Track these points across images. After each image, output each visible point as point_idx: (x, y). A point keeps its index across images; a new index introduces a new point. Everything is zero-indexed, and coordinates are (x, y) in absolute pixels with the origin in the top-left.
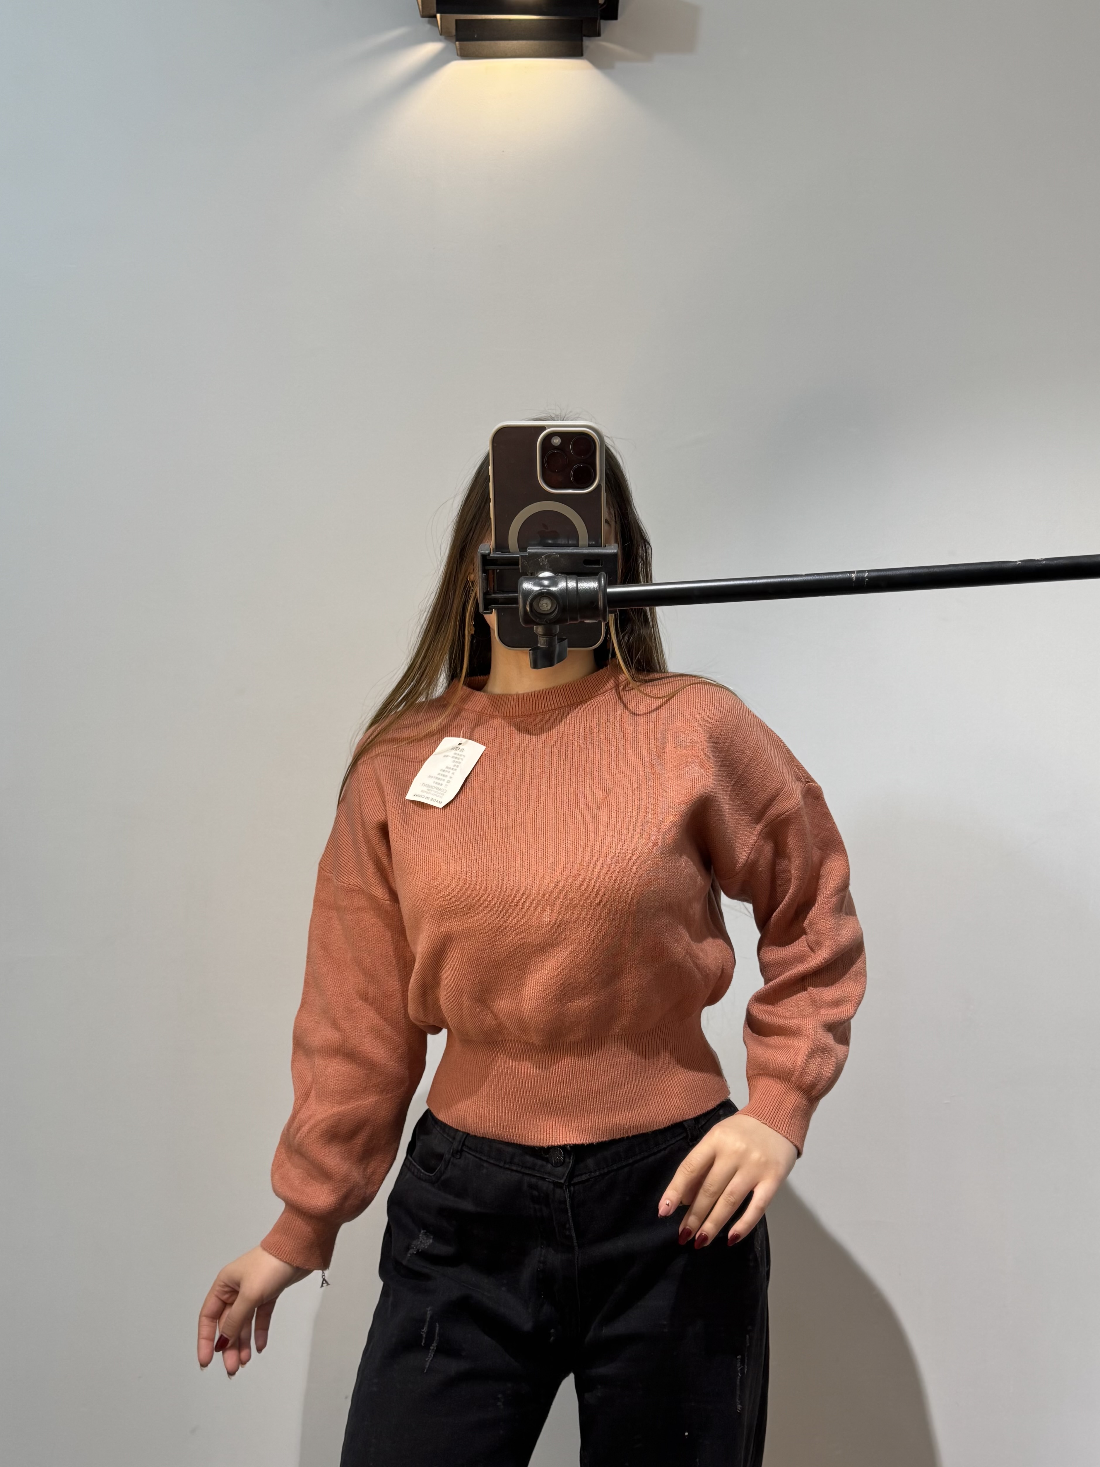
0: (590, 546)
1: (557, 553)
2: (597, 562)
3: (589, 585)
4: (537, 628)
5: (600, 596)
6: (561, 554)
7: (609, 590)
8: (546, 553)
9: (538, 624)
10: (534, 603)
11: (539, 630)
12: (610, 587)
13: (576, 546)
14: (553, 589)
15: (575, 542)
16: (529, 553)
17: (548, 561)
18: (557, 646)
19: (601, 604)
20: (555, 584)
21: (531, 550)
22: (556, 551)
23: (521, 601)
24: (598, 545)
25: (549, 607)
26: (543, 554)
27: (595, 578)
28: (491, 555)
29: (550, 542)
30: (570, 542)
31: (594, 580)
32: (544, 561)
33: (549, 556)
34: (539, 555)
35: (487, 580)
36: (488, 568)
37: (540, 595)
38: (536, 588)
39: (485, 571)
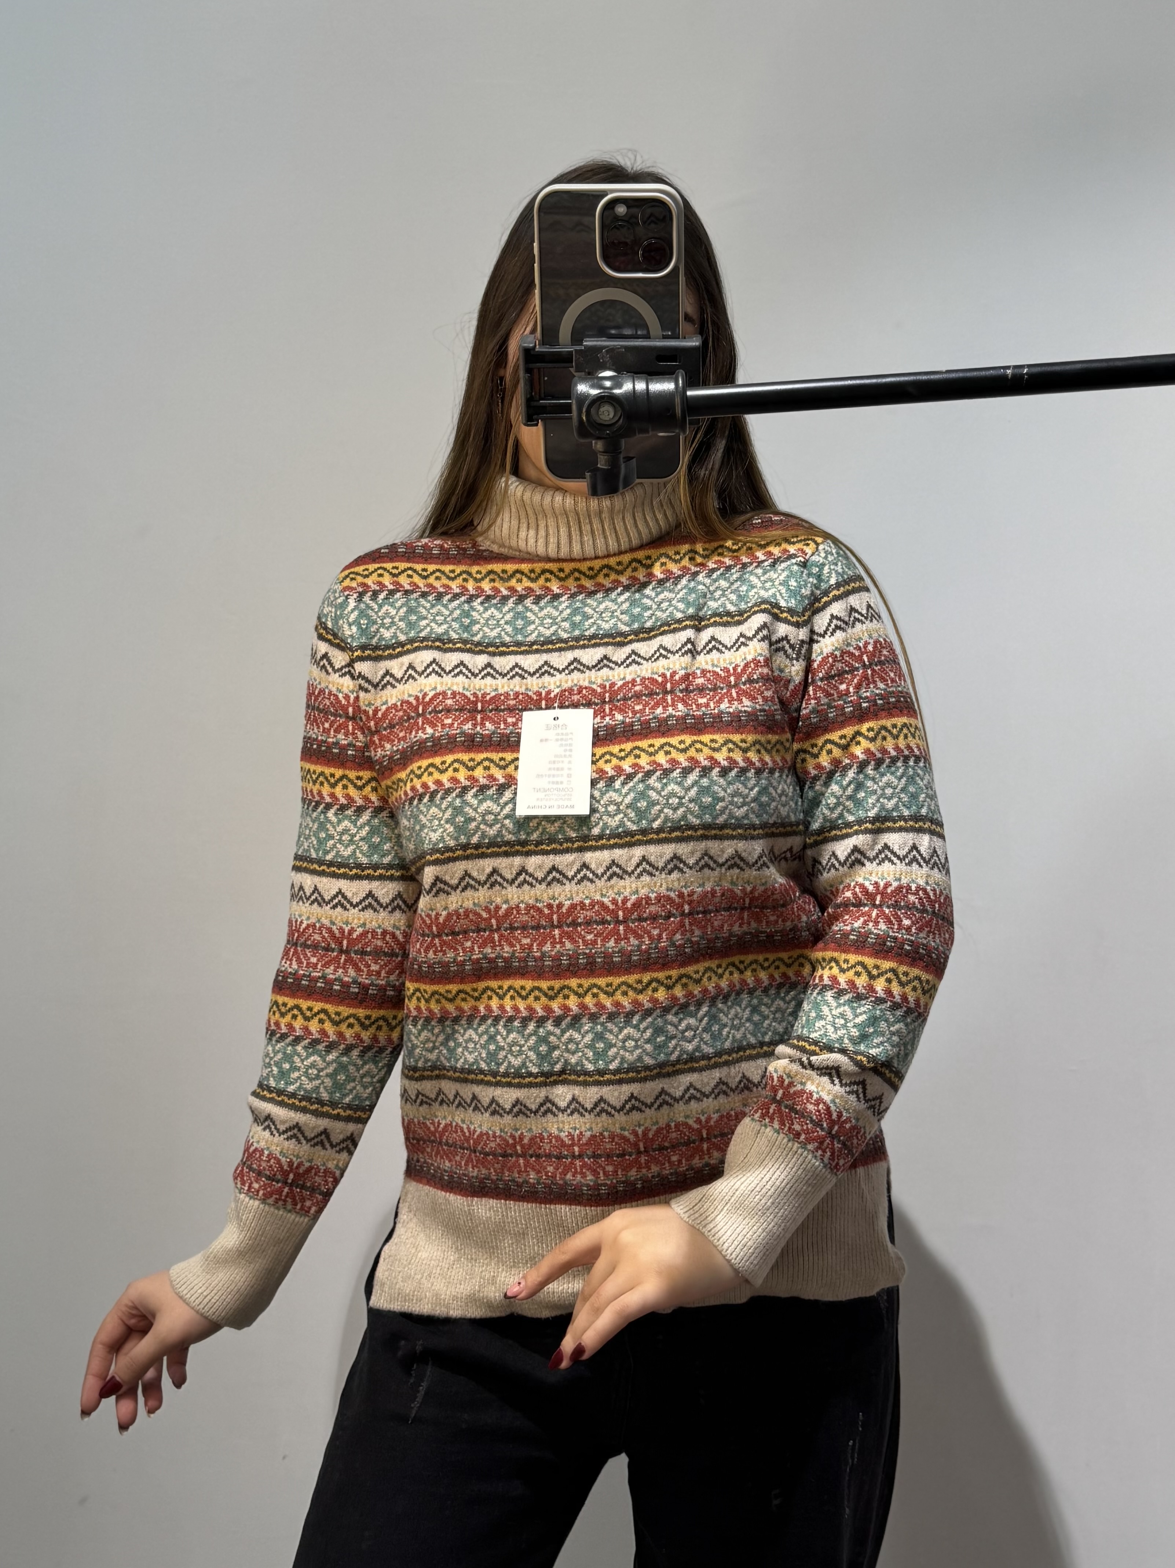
0: (665, 337)
1: (622, 347)
2: (673, 358)
3: (664, 386)
4: (596, 443)
5: (678, 400)
6: (627, 348)
7: (689, 393)
8: (608, 347)
9: (599, 438)
10: (593, 411)
11: (598, 445)
12: (690, 390)
13: (647, 337)
14: (617, 391)
15: (645, 332)
16: (586, 346)
17: (611, 357)
18: (623, 466)
19: (678, 411)
20: (619, 386)
21: (589, 343)
22: (621, 343)
23: (574, 407)
24: (675, 337)
25: (611, 416)
26: (604, 347)
27: (671, 378)
28: (538, 349)
29: (613, 332)
30: (639, 333)
31: (669, 381)
32: (604, 357)
33: (611, 350)
34: (599, 349)
35: (531, 383)
36: (532, 366)
37: (599, 400)
38: (594, 392)
39: (528, 370)
